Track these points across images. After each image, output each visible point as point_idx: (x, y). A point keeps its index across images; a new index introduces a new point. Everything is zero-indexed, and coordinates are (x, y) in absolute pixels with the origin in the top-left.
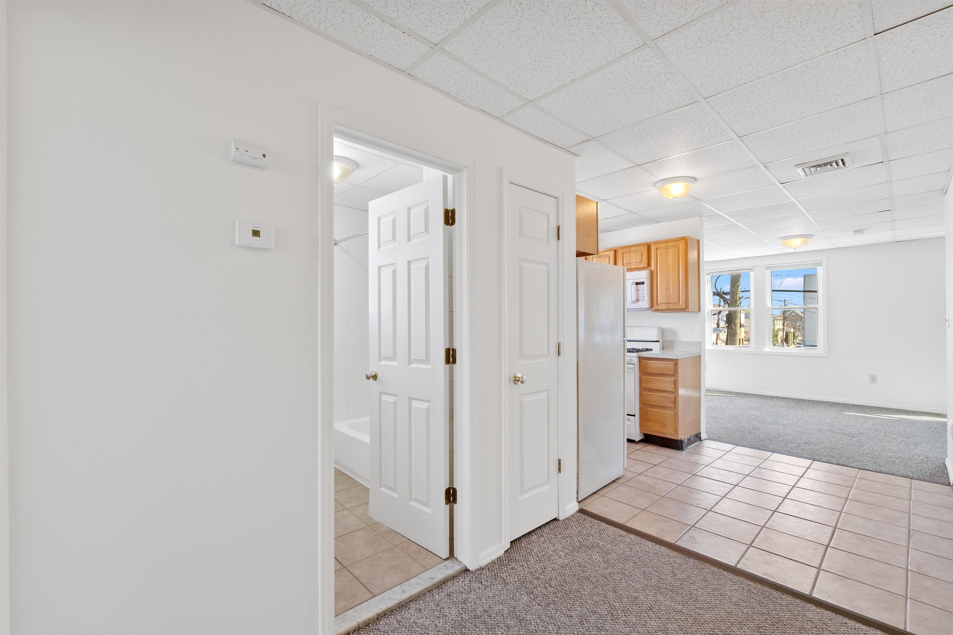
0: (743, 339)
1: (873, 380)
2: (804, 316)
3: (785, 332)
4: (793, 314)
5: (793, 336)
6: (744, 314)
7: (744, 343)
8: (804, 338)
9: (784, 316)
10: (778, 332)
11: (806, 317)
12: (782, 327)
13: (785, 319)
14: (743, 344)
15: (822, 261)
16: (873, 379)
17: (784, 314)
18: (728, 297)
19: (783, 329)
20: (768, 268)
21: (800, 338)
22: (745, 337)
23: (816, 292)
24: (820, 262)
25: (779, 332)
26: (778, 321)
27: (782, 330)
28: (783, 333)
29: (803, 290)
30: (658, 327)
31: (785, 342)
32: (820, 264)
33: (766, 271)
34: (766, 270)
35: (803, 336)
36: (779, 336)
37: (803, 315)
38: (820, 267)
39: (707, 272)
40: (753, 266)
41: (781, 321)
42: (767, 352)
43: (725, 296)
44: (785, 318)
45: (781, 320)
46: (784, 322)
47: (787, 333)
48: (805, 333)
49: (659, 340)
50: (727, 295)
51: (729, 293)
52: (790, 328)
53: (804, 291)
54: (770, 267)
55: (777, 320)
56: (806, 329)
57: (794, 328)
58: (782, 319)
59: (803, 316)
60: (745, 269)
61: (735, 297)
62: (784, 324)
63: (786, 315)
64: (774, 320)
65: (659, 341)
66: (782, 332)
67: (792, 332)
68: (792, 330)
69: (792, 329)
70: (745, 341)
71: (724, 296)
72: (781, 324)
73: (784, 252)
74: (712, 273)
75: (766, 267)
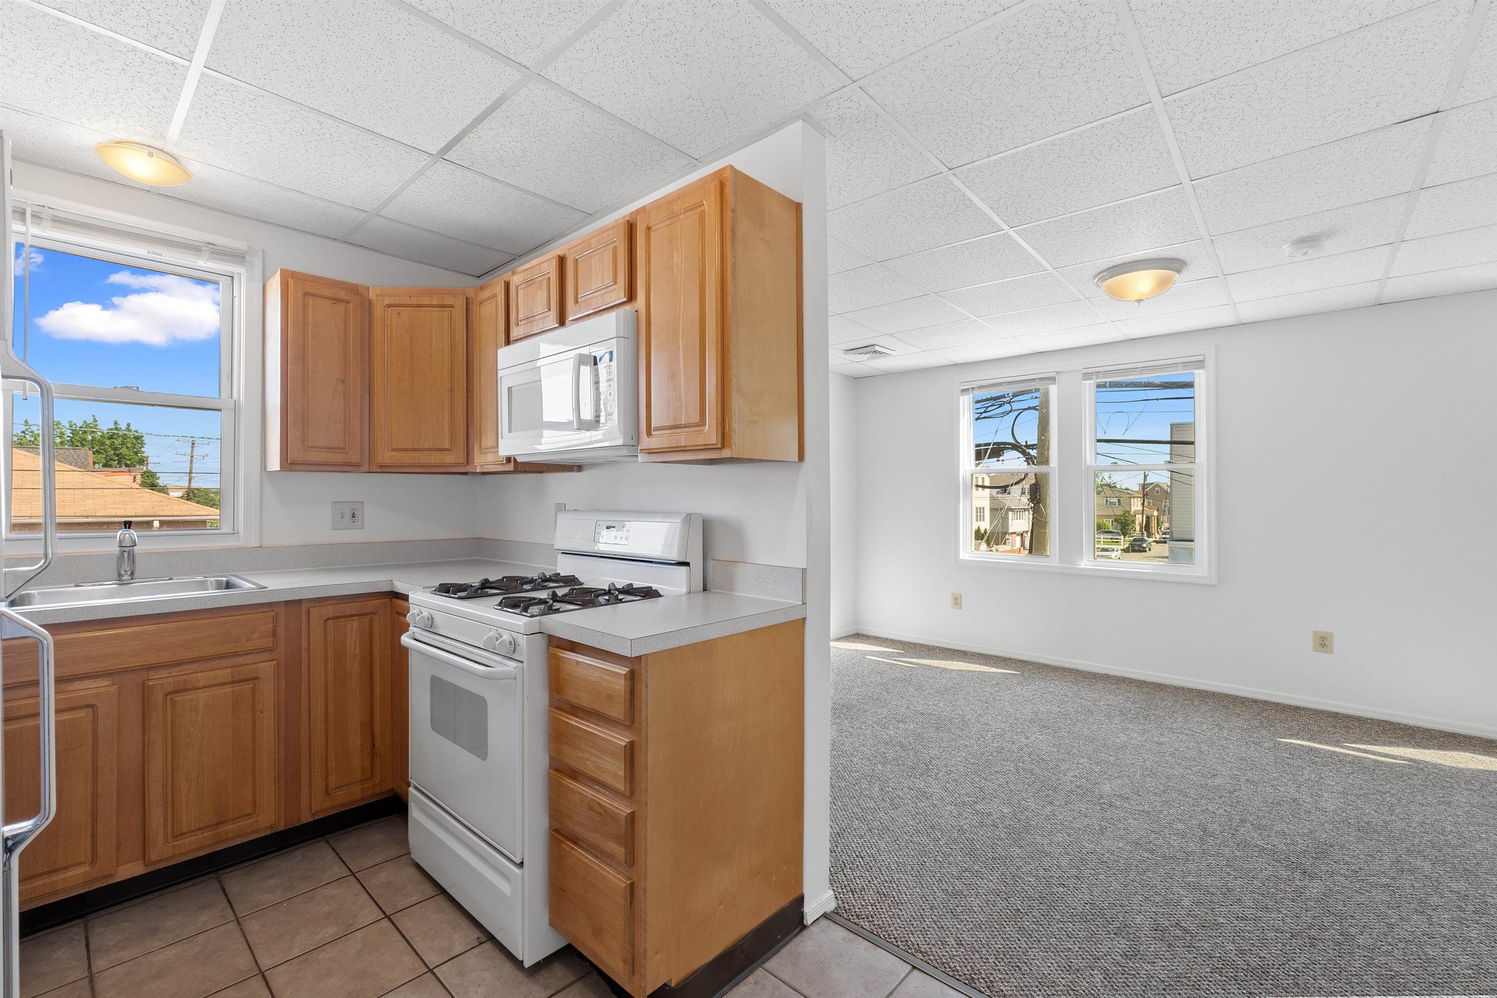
1: (1323, 645)
2: (1171, 491)
3: (1145, 516)
4: (1156, 489)
5: (1157, 522)
8: (1171, 524)
9: (1144, 492)
10: (1135, 516)
11: (1173, 493)
12: (1141, 508)
13: (1145, 496)
15: (1204, 358)
16: (1323, 642)
17: (1144, 489)
18: (1033, 453)
19: (1143, 510)
20: (1087, 376)
21: (1166, 525)
23: (1192, 443)
24: (1201, 358)
25: (1137, 515)
26: (1136, 499)
27: (1141, 512)
28: (1143, 517)
29: (1169, 439)
30: (684, 515)
31: (1145, 530)
32: (1200, 364)
33: (1084, 382)
34: (1084, 380)
35: (1170, 521)
36: (1137, 522)
37: (1169, 489)
38: (1201, 371)
39: (962, 388)
40: (1057, 373)
41: (1139, 499)
42: (1085, 569)
43: (1030, 451)
44: (1147, 494)
45: (1139, 497)
46: (1144, 501)
47: (1148, 517)
48: (1173, 519)
49: (687, 561)
50: (1033, 449)
51: (1036, 445)
52: (1151, 510)
53: (1171, 443)
54: (1093, 374)
55: (1134, 497)
56: (1173, 513)
57: (1157, 511)
58: (1141, 496)
59: (1169, 491)
60: (1039, 379)
61: (1046, 453)
62: (1143, 504)
63: (1147, 490)
64: (1130, 498)
65: (687, 564)
66: (1141, 516)
67: (1154, 516)
68: (1156, 513)
69: (1156, 511)
71: (1028, 450)
72: (1140, 503)
73: (1121, 337)
74: (973, 389)
75: (1084, 374)
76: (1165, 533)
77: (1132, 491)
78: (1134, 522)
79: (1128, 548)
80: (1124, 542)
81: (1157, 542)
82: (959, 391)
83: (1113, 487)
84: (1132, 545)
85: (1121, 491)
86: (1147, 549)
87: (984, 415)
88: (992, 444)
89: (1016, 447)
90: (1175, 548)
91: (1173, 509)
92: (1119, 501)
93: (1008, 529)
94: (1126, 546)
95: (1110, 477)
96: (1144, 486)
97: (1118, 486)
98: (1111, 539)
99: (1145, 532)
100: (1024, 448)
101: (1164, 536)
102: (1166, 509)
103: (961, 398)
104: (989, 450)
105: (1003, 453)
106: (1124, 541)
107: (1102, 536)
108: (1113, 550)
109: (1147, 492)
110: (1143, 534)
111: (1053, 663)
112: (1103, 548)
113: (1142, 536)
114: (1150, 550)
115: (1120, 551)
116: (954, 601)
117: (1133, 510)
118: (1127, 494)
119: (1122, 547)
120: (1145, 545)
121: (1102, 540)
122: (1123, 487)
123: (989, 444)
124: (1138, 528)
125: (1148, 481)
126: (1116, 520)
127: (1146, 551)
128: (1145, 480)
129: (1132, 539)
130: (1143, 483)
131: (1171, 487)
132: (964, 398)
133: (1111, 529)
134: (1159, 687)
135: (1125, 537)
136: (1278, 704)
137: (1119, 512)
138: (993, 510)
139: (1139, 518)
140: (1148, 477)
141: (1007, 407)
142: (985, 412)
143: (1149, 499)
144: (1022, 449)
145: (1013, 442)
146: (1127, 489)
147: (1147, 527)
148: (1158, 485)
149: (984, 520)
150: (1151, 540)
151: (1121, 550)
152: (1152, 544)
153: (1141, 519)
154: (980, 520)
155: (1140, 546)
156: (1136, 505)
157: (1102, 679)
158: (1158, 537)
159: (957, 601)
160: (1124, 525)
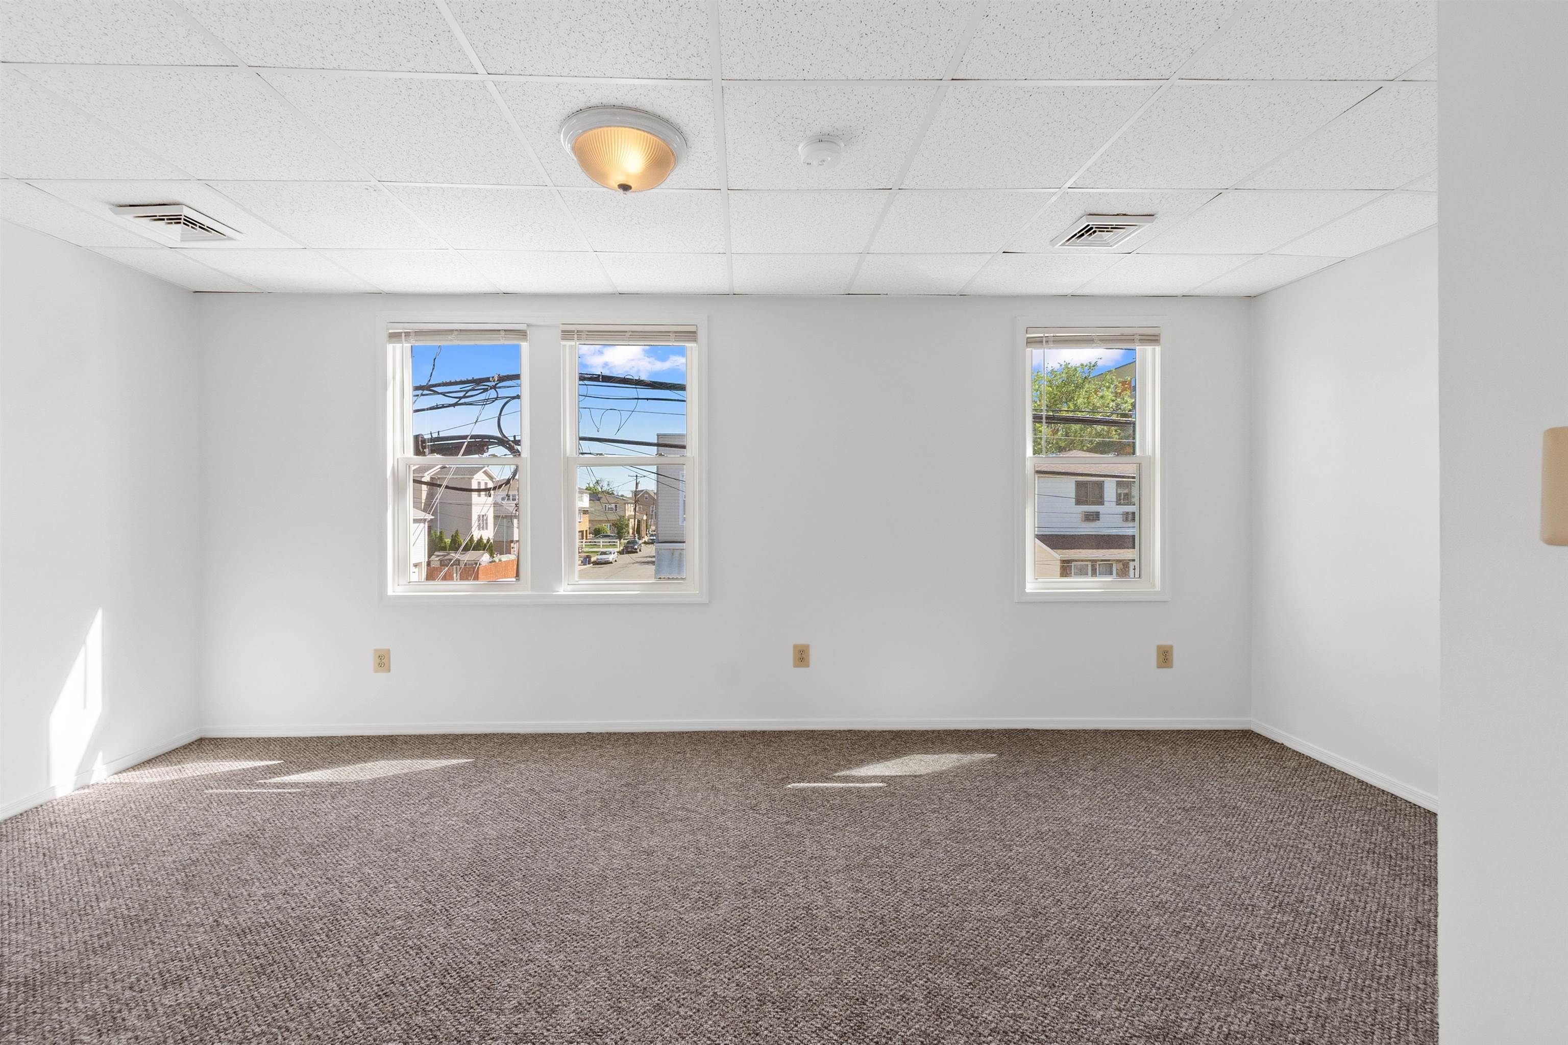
0: (586, 531)
1: (802, 659)
2: (657, 497)
3: (636, 520)
4: (645, 495)
5: (646, 526)
6: (588, 496)
7: (588, 538)
8: (657, 527)
9: (636, 499)
10: (629, 520)
11: (659, 499)
12: (633, 514)
13: (636, 502)
14: (586, 539)
15: (696, 329)
16: (801, 656)
17: (636, 495)
19: (635, 515)
20: (566, 335)
21: (653, 528)
22: (589, 528)
24: (692, 329)
26: (629, 505)
27: (634, 517)
31: (637, 533)
32: (692, 336)
33: (563, 343)
35: (656, 525)
36: (631, 526)
37: (655, 496)
38: (693, 345)
39: (391, 331)
41: (632, 505)
42: (564, 596)
44: (638, 501)
45: (632, 503)
46: (636, 507)
47: (639, 521)
48: (659, 522)
52: (642, 515)
54: (573, 331)
55: (628, 503)
56: (659, 517)
57: (647, 515)
58: (634, 502)
59: (655, 498)
60: (505, 330)
62: (635, 509)
63: (639, 496)
64: (625, 504)
66: (633, 520)
67: (644, 520)
68: (645, 518)
69: (645, 515)
70: (590, 534)
72: (632, 508)
73: (605, 288)
74: (407, 334)
75: (563, 331)
76: (652, 535)
77: (626, 497)
78: (627, 525)
79: (623, 550)
80: (620, 545)
81: (645, 543)
82: (386, 336)
83: (611, 494)
84: (626, 547)
85: (617, 497)
86: (638, 550)
87: (462, 401)
88: (469, 437)
89: (502, 441)
90: (660, 549)
91: (659, 514)
92: (616, 506)
93: (513, 537)
94: (622, 548)
95: (608, 485)
96: (636, 493)
97: (616, 493)
98: (609, 542)
99: (637, 535)
100: (512, 444)
101: (652, 538)
102: (654, 513)
103: (390, 347)
104: (466, 444)
105: (488, 449)
106: (620, 543)
107: (601, 540)
108: (611, 553)
109: (640, 498)
110: (635, 536)
111: (522, 731)
112: (602, 552)
113: (634, 538)
114: (640, 551)
115: (616, 553)
116: (379, 661)
117: (627, 515)
118: (623, 500)
119: (618, 550)
120: (636, 547)
121: (601, 544)
122: (620, 494)
123: (465, 437)
124: (631, 531)
125: (640, 488)
126: (613, 525)
127: (637, 552)
128: (637, 487)
129: (626, 541)
130: (634, 489)
131: (656, 494)
132: (394, 348)
133: (609, 534)
134: (647, 739)
135: (620, 540)
136: (764, 732)
137: (613, 517)
138: (496, 517)
139: (632, 523)
140: (639, 485)
141: (492, 394)
142: (464, 397)
143: (640, 504)
144: (509, 444)
145: (499, 435)
146: (622, 496)
147: (638, 531)
148: (646, 492)
149: (487, 529)
150: (641, 542)
151: (618, 552)
152: (642, 545)
153: (633, 523)
154: (483, 529)
155: (633, 547)
156: (630, 511)
157: (583, 742)
158: (646, 539)
159: (383, 661)
160: (619, 529)
